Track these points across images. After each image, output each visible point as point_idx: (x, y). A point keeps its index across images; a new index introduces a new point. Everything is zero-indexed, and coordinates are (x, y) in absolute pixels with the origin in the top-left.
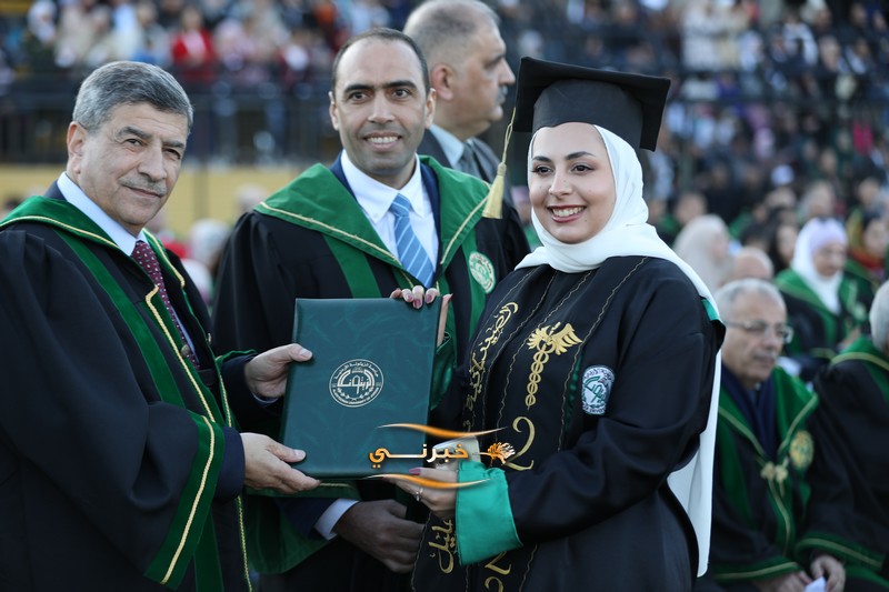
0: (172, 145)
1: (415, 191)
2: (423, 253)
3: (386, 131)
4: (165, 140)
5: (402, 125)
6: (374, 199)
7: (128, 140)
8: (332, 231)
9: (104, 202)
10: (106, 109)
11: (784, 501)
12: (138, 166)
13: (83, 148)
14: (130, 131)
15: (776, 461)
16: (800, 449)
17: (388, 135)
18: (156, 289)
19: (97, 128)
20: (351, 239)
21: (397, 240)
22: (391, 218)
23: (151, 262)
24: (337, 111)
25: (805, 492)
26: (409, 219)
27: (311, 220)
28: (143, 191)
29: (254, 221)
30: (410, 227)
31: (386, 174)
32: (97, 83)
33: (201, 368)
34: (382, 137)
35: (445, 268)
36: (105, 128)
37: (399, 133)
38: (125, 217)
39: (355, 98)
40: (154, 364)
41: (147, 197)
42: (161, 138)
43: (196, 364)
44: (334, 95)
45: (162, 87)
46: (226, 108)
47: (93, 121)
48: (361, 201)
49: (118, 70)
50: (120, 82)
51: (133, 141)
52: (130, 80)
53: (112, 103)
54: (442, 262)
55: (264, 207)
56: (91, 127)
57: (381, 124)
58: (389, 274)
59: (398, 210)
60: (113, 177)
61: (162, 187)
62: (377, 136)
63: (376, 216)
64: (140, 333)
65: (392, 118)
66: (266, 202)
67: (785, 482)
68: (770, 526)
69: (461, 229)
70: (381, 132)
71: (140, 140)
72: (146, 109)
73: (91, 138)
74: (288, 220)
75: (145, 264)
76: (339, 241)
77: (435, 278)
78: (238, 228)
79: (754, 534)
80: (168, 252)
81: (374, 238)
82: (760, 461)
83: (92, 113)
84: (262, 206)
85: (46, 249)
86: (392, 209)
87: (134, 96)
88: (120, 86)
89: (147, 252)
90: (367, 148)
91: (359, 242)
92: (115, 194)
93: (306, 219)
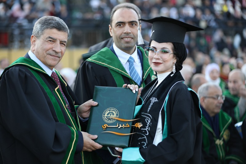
0: (63, 42)
1: (135, 56)
2: (138, 74)
3: (129, 36)
4: (61, 40)
5: (133, 35)
6: (123, 57)
7: (49, 40)
8: (110, 67)
9: (42, 59)
10: (42, 31)
12: (52, 48)
13: (35, 43)
14: (50, 37)
16: (226, 135)
17: (129, 38)
18: (58, 87)
19: (40, 37)
20: (116, 70)
21: (130, 70)
22: (128, 64)
23: (57, 78)
24: (112, 30)
26: (133, 64)
27: (104, 64)
28: (54, 56)
29: (87, 64)
30: (134, 67)
31: (127, 50)
32: (40, 23)
34: (128, 38)
36: (42, 37)
37: (132, 37)
38: (48, 64)
39: (119, 26)
40: (57, 109)
41: (55, 58)
42: (59, 40)
43: (70, 110)
44: (111, 26)
45: (60, 24)
47: (38, 34)
48: (120, 59)
49: (46, 19)
50: (47, 22)
51: (50, 41)
52: (49, 22)
53: (44, 29)
54: (144, 78)
56: (38, 36)
57: (127, 34)
58: (128, 80)
59: (130, 61)
60: (44, 51)
61: (60, 55)
62: (126, 38)
63: (124, 63)
64: (53, 100)
65: (130, 32)
66: (90, 58)
69: (150, 68)
70: (127, 37)
71: (53, 40)
72: (55, 31)
73: (38, 40)
74: (97, 63)
75: (55, 79)
76: (113, 70)
77: (141, 83)
81: (123, 69)
82: (215, 139)
83: (38, 32)
86: (128, 61)
87: (51, 27)
88: (46, 24)
89: (55, 75)
90: (123, 41)
91: (119, 71)
92: (45, 57)
93: (102, 63)
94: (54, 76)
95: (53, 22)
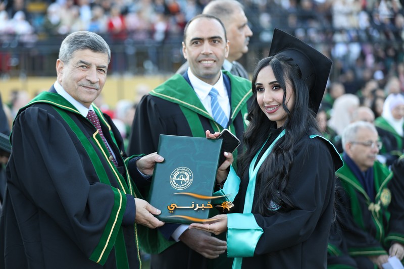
0: (100, 67)
1: (220, 86)
2: (223, 113)
3: (209, 58)
4: (97, 65)
5: (216, 56)
6: (201, 89)
8: (182, 104)
9: (72, 93)
10: (71, 53)
11: (379, 220)
12: (86, 77)
13: (63, 70)
14: (82, 62)
15: (375, 202)
16: (385, 197)
17: (210, 60)
18: (98, 131)
19: (68, 62)
20: (191, 107)
21: (212, 107)
22: (209, 98)
23: (95, 120)
24: (186, 50)
25: (388, 215)
26: (217, 99)
27: (174, 99)
28: (88, 87)
29: (148, 99)
30: (218, 102)
31: (208, 78)
32: (68, 42)
33: (119, 166)
34: (207, 61)
35: (233, 120)
36: (71, 61)
37: (215, 59)
39: (195, 44)
40: (96, 165)
41: (90, 90)
42: (95, 64)
43: (116, 164)
44: (185, 43)
45: (95, 41)
46: (131, 51)
47: (66, 58)
48: (196, 90)
49: (76, 35)
50: (77, 41)
51: (82, 66)
52: (81, 39)
53: (74, 50)
54: (232, 117)
55: (154, 92)
56: (66, 62)
57: (207, 55)
58: (208, 123)
59: (212, 95)
60: (75, 82)
61: (97, 86)
62: (205, 60)
63: (202, 97)
64: (90, 151)
65: (212, 52)
66: (155, 90)
67: (379, 211)
68: (373, 231)
69: (240, 103)
70: (207, 59)
71: (86, 66)
72: (88, 52)
73: (66, 66)
74: (164, 98)
75: (93, 120)
76: (186, 108)
77: (229, 124)
78: (141, 102)
79: (365, 234)
80: (105, 115)
81: (201, 106)
82: (368, 203)
83: (66, 55)
84: (152, 92)
85: (48, 115)
86: (210, 94)
87: (82, 46)
88: (76, 42)
89: (94, 115)
90: (200, 66)
91: (195, 109)
92: (77, 89)
93: (171, 98)
94: (91, 116)
95: (86, 39)
